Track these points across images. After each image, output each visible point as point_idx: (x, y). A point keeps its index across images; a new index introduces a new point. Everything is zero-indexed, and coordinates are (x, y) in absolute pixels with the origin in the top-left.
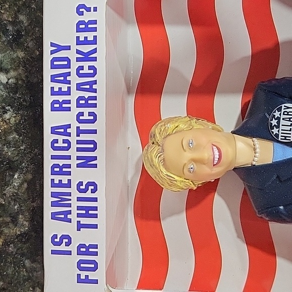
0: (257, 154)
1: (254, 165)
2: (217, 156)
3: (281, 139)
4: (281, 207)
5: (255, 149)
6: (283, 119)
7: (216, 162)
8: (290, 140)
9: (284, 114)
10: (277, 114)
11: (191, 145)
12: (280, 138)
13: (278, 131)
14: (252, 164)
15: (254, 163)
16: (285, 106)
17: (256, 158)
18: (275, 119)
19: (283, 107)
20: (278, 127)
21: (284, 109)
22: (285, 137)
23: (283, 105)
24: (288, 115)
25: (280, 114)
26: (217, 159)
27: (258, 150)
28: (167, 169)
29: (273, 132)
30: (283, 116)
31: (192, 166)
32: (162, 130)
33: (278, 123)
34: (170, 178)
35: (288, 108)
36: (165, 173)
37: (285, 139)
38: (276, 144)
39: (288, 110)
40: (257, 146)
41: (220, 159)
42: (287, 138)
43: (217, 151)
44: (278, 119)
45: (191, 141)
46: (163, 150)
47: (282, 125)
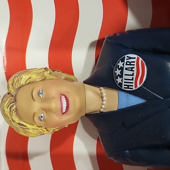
0: (104, 102)
1: (102, 112)
2: (65, 105)
3: (124, 88)
4: (127, 151)
5: (102, 97)
6: (126, 69)
7: (64, 111)
8: (132, 89)
9: (127, 64)
10: (120, 64)
11: (40, 95)
12: (123, 86)
13: (122, 80)
14: (100, 111)
15: (102, 110)
16: (127, 57)
17: (103, 106)
18: (119, 69)
19: (126, 58)
20: (121, 76)
21: (127, 59)
22: (128, 86)
23: (126, 56)
24: (130, 65)
25: (123, 65)
26: (65, 108)
27: (105, 98)
28: (20, 118)
29: (117, 82)
30: (126, 66)
31: (42, 115)
32: (15, 81)
33: (122, 72)
34: (22, 127)
35: (130, 58)
36: (17, 122)
37: (128, 88)
38: (120, 92)
39: (130, 60)
40: (104, 94)
41: (67, 107)
42: (130, 87)
43: (65, 100)
44: (122, 69)
45: (41, 91)
46: (15, 100)
47: (125, 75)
